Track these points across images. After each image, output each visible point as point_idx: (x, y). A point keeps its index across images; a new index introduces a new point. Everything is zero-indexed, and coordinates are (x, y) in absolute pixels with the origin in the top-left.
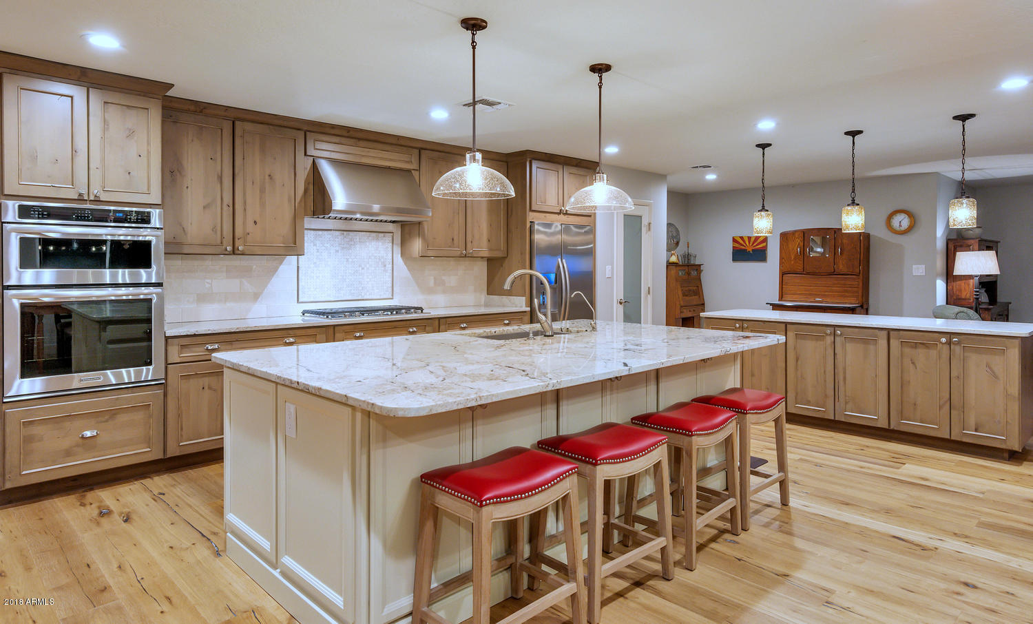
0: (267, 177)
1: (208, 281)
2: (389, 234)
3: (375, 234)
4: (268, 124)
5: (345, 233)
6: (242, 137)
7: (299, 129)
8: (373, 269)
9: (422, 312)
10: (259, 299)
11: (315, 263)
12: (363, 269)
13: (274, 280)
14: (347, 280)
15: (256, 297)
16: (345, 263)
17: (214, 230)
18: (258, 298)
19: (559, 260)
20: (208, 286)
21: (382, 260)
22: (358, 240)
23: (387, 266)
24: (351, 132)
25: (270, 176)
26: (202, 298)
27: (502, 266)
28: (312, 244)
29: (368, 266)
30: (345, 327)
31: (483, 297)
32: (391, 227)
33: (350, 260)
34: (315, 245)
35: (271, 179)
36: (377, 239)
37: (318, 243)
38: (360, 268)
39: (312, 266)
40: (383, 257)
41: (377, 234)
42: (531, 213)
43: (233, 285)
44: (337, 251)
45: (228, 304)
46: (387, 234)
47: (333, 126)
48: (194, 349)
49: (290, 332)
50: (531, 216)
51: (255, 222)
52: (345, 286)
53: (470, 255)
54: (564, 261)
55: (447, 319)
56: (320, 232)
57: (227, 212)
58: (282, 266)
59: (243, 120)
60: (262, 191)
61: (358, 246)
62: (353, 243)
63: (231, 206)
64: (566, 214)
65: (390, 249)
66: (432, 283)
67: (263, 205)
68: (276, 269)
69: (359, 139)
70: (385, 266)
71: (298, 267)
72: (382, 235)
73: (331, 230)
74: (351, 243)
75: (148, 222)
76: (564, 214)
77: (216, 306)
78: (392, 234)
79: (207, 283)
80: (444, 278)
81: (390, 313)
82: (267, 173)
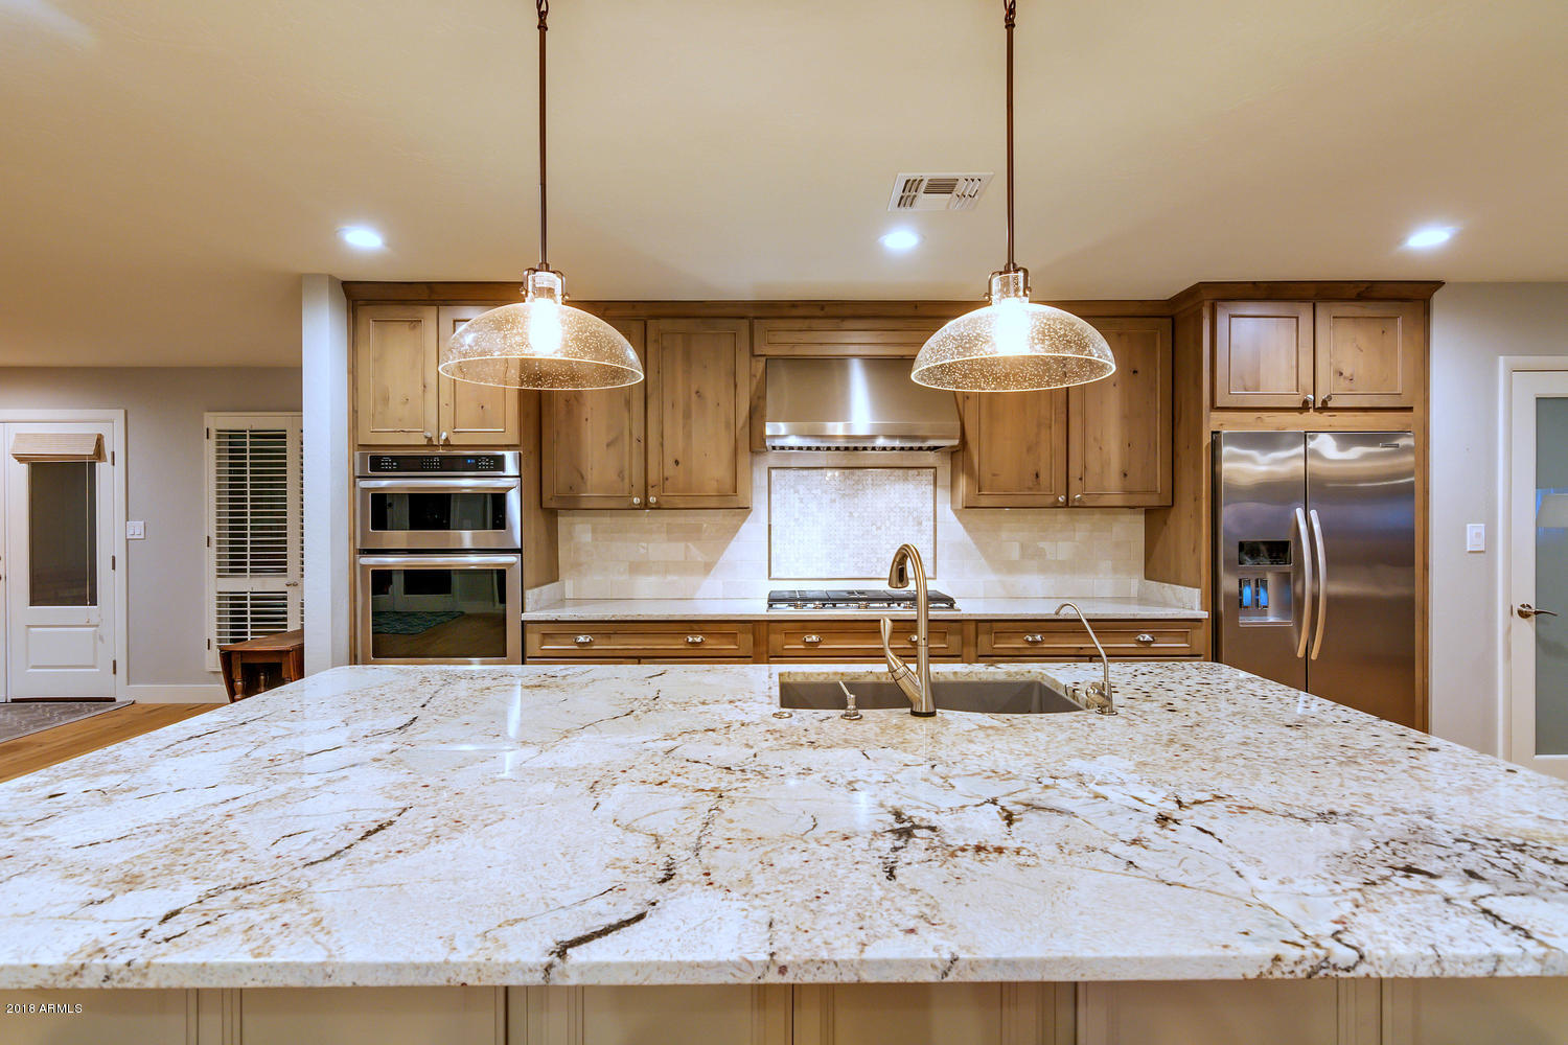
0: (694, 395)
1: (644, 545)
2: (928, 470)
3: (901, 471)
4: (695, 317)
5: (847, 471)
6: (656, 341)
7: (743, 318)
8: (898, 528)
9: (952, 606)
10: (712, 572)
11: (796, 520)
12: (879, 528)
13: (733, 544)
14: (851, 546)
15: (707, 568)
16: (847, 518)
17: (621, 474)
18: (710, 571)
19: (1299, 512)
20: (642, 551)
21: (915, 514)
22: (870, 481)
23: (924, 523)
24: (826, 309)
25: (697, 392)
26: (636, 568)
27: (1166, 523)
28: (792, 490)
29: (888, 523)
30: (785, 624)
31: (1135, 582)
32: (931, 458)
33: (856, 515)
34: (796, 492)
35: (699, 396)
36: (906, 479)
37: (801, 488)
38: (874, 528)
39: (793, 523)
40: (915, 510)
41: (906, 470)
42: (1215, 415)
43: (675, 550)
44: (834, 501)
45: (670, 578)
46: (924, 470)
47: (794, 304)
48: (559, 640)
49: (695, 626)
50: (1213, 421)
51: (677, 462)
52: (847, 555)
53: (1076, 504)
54: (1313, 514)
55: (995, 625)
56: (805, 472)
57: (637, 449)
58: (745, 524)
59: (657, 317)
60: (687, 415)
61: (869, 492)
62: (860, 487)
63: (643, 441)
64: (1324, 408)
65: (930, 495)
66: (1015, 553)
67: (688, 436)
68: (736, 529)
69: (844, 318)
70: (920, 524)
71: (770, 526)
72: (915, 472)
73: (822, 468)
74: (856, 487)
75: (502, 468)
76: (1316, 410)
77: (653, 579)
78: (932, 470)
79: (643, 548)
80: (1042, 544)
81: (886, 605)
82: (694, 388)
